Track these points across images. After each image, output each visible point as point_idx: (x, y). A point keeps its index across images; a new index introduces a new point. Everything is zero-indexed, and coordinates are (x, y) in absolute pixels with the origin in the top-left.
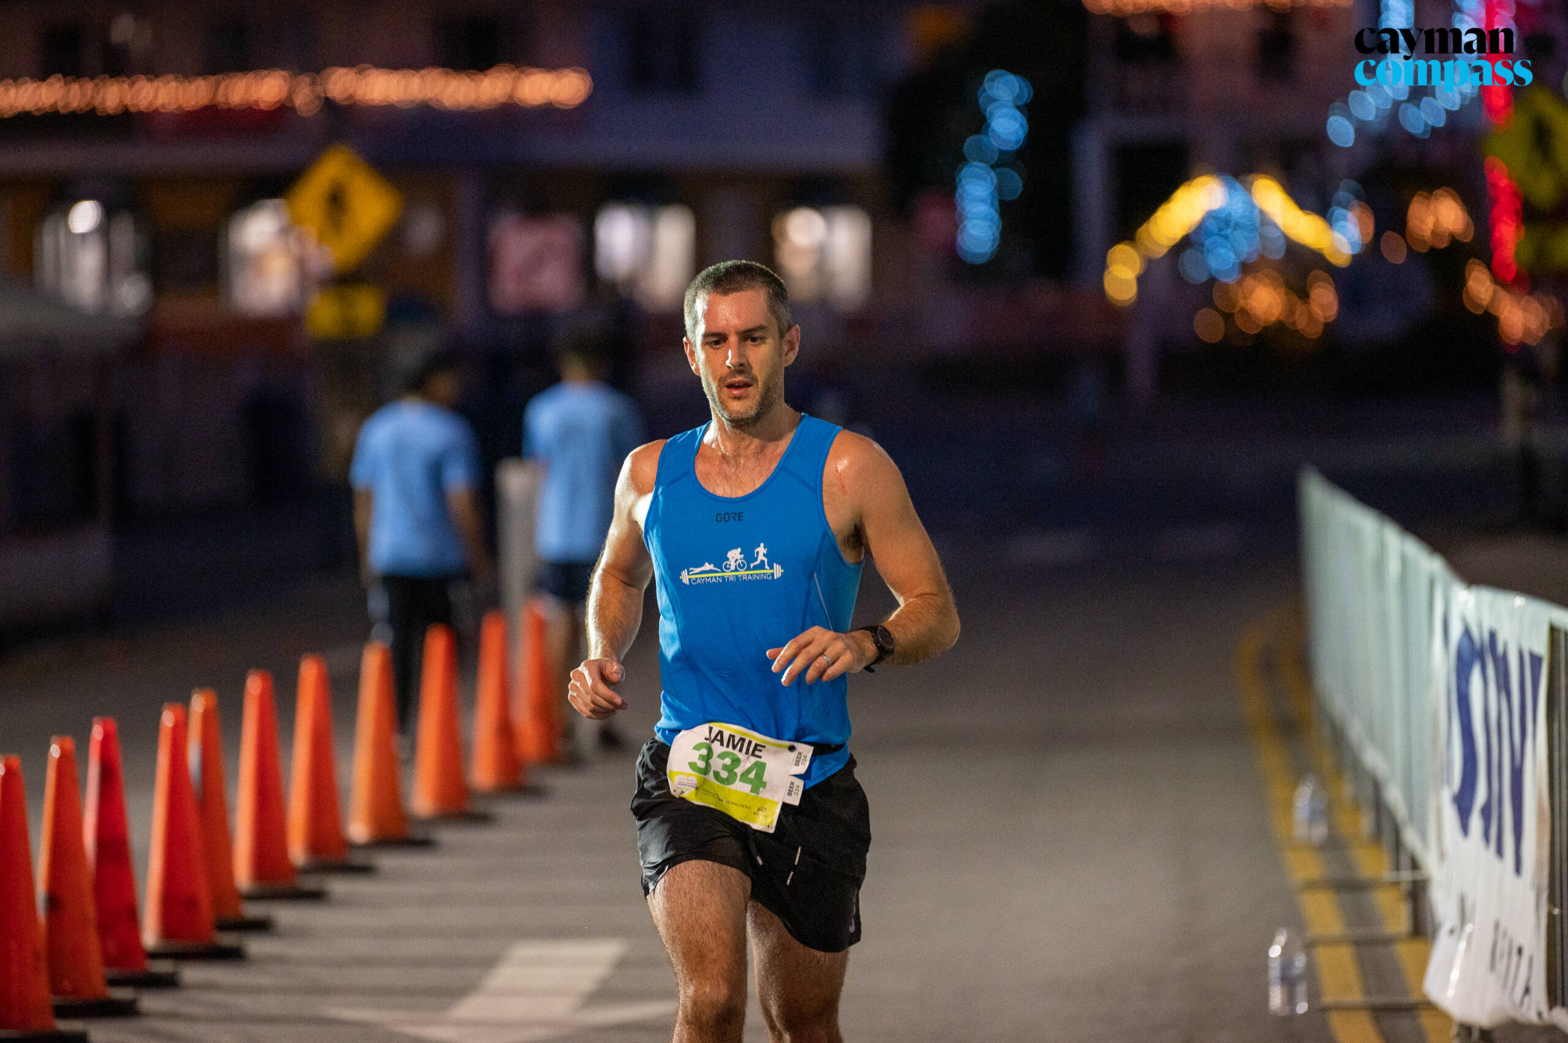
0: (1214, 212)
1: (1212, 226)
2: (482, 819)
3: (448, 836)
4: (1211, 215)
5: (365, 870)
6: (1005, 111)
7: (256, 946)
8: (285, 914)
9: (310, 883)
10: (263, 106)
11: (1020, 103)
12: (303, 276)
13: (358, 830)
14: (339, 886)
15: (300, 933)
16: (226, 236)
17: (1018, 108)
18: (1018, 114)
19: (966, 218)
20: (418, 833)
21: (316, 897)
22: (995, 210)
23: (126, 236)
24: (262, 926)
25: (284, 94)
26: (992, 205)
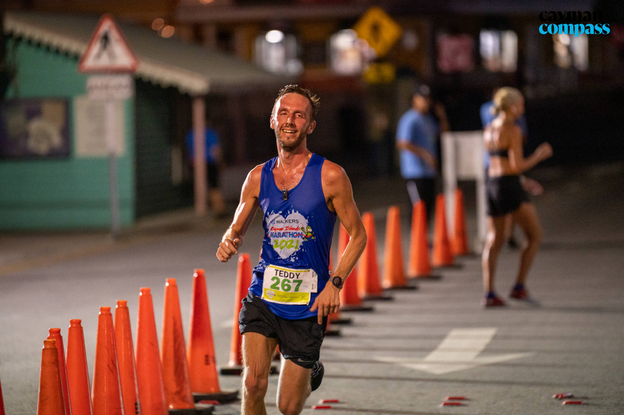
2: (437, 278)
3: (423, 285)
5: (389, 299)
7: (345, 330)
8: (357, 318)
9: (367, 304)
12: (363, 59)
13: (386, 283)
14: (379, 306)
15: (362, 325)
16: (329, 43)
20: (411, 284)
21: (369, 310)
23: (293, 45)
24: (347, 322)
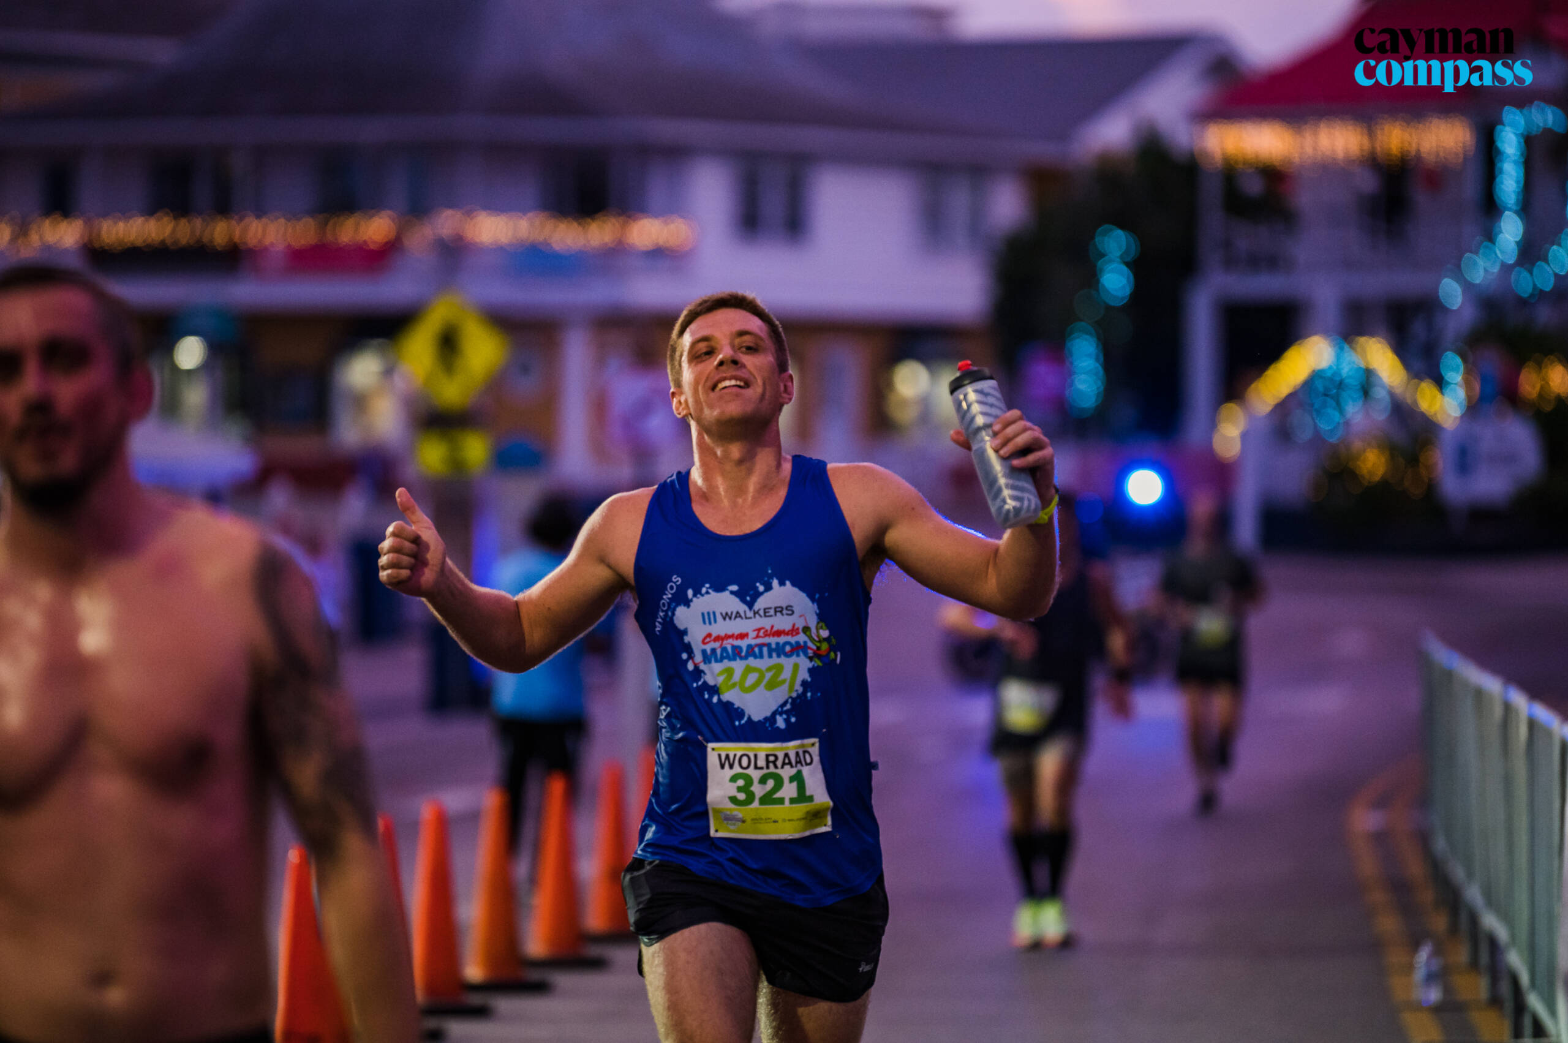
0: (1322, 371)
1: (1319, 385)
4: (1316, 376)
6: (1113, 266)
10: (372, 247)
11: (1129, 259)
17: (1127, 264)
18: (1125, 268)
19: (1075, 373)
22: (1100, 365)
25: (392, 235)
26: (1097, 360)
